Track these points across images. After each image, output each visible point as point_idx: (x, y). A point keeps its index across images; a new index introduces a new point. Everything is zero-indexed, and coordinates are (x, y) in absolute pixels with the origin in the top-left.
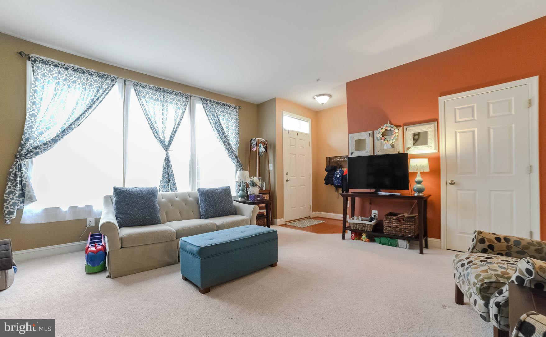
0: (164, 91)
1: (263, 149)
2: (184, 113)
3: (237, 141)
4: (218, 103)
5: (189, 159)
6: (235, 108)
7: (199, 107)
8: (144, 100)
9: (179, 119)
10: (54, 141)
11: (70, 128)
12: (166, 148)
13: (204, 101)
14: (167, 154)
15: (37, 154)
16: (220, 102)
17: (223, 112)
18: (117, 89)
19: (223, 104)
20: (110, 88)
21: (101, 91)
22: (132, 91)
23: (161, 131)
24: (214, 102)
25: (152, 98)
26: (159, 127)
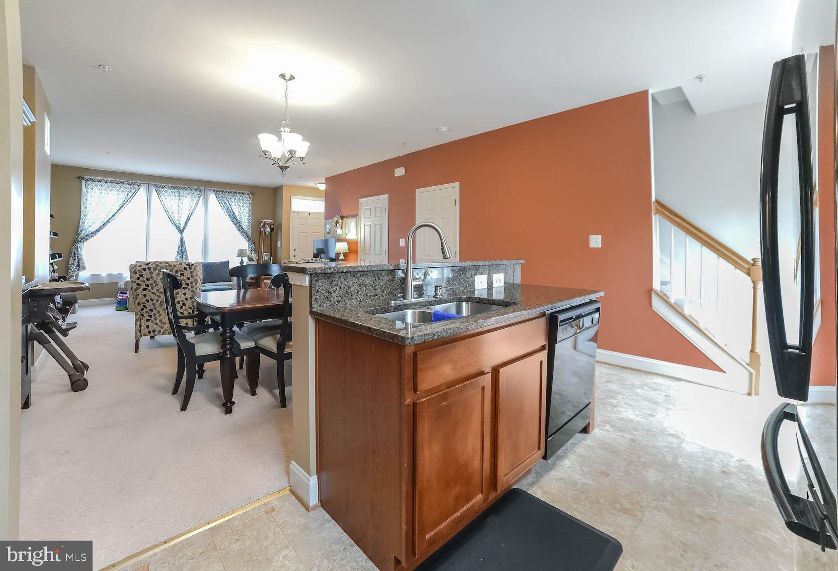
0: (180, 188)
1: (268, 230)
2: (197, 204)
3: (249, 222)
4: (231, 192)
5: (201, 239)
6: (248, 194)
7: (212, 197)
8: (163, 197)
9: (192, 209)
10: (98, 231)
11: (108, 221)
12: (181, 231)
13: (216, 192)
14: (182, 236)
15: (87, 239)
16: (232, 191)
17: (235, 199)
18: (142, 191)
19: (235, 192)
20: (136, 192)
21: (130, 194)
22: (154, 191)
23: (177, 219)
24: (226, 192)
25: (170, 195)
26: (176, 217)
